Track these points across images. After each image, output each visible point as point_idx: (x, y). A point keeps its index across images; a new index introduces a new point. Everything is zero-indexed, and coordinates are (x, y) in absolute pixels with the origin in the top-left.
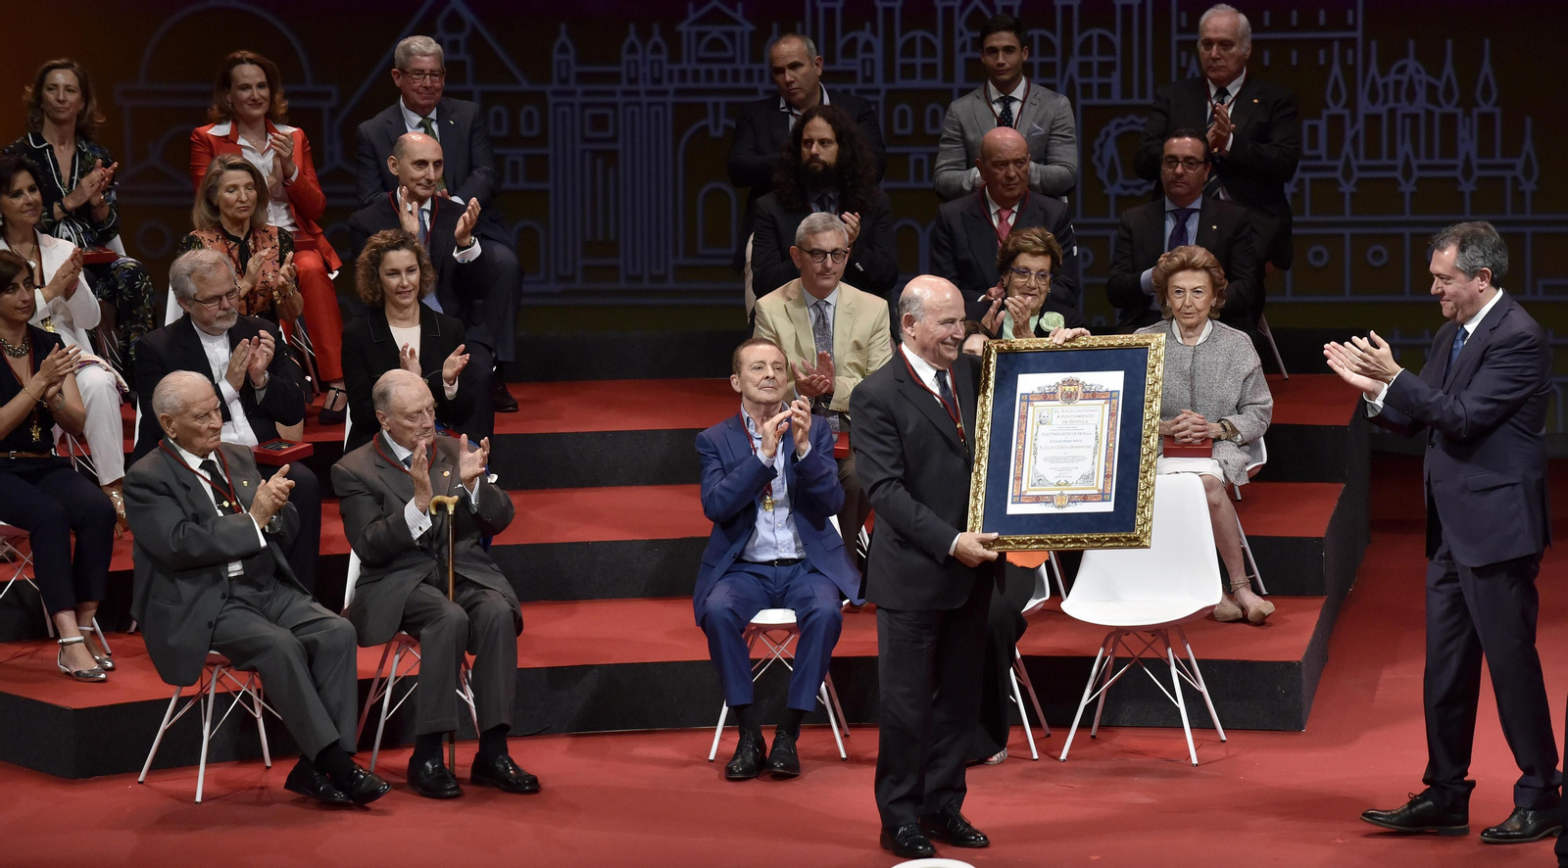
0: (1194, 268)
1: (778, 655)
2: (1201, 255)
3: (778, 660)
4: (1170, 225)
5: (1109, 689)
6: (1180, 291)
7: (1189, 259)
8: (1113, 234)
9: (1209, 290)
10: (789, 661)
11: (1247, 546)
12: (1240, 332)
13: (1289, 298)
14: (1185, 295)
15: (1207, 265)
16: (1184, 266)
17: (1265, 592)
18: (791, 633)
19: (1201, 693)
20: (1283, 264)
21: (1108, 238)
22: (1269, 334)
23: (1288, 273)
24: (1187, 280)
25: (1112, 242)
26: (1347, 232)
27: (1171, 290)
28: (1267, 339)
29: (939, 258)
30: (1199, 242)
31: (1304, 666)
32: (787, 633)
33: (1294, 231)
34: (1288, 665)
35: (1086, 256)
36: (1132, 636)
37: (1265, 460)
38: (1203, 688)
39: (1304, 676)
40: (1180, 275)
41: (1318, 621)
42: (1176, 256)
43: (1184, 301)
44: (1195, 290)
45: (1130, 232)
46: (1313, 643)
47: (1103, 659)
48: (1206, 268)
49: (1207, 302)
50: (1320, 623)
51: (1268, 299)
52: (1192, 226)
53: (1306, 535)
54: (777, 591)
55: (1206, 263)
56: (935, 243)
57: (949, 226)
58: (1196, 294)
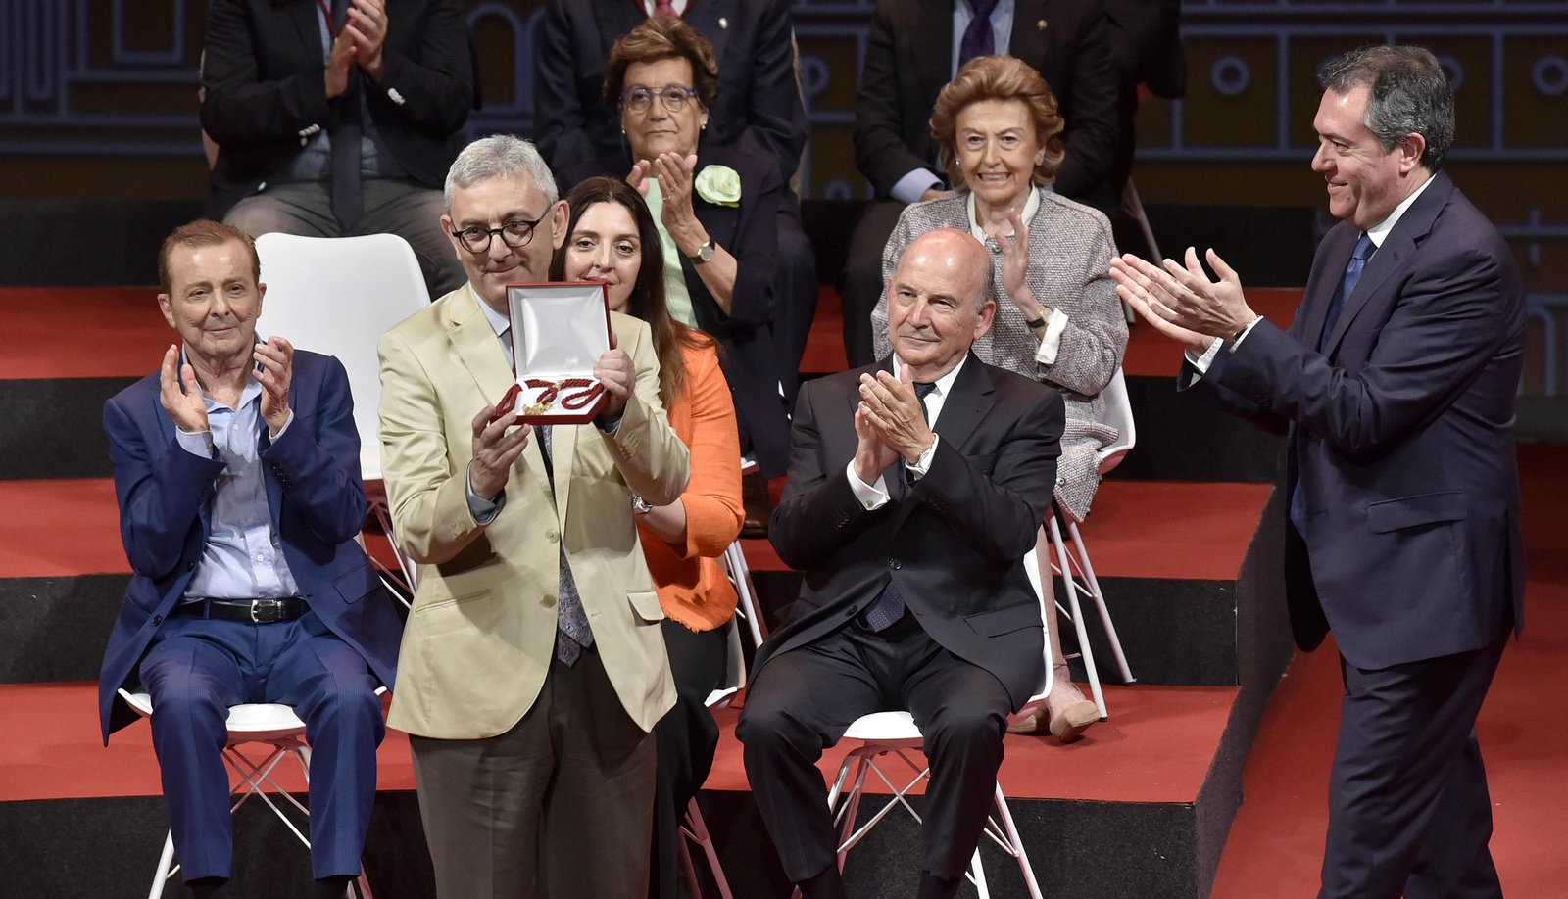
0: (1002, 95)
1: (256, 787)
2: (1012, 72)
3: (255, 797)
4: (962, 21)
5: (851, 852)
6: (979, 138)
7: (992, 80)
8: (862, 33)
9: (1030, 135)
10: (277, 798)
11: (1098, 595)
12: (1090, 209)
13: (1178, 151)
14: (985, 147)
15: (1025, 90)
16: (982, 93)
17: (1129, 678)
18: (279, 748)
19: (1016, 860)
20: (1168, 87)
21: (852, 40)
22: (1142, 216)
23: (1177, 104)
24: (991, 119)
25: (863, 48)
26: (1283, 33)
27: (962, 137)
28: (1137, 225)
29: (547, 73)
30: (1015, 51)
31: (1199, 812)
32: (275, 748)
33: (1185, 31)
34: (1170, 810)
35: (814, 74)
36: (892, 755)
37: (1131, 443)
38: (1019, 851)
39: (1200, 830)
40: (977, 108)
41: (1226, 731)
42: (968, 74)
43: (983, 157)
44: (1003, 136)
45: (888, 30)
46: (1215, 769)
47: (842, 798)
48: (1021, 96)
49: (1029, 153)
50: (1228, 737)
51: (1139, 153)
52: (1002, 24)
53: (1204, 577)
54: (261, 670)
55: (1021, 86)
56: (545, 48)
57: (569, 17)
58: (1004, 143)
